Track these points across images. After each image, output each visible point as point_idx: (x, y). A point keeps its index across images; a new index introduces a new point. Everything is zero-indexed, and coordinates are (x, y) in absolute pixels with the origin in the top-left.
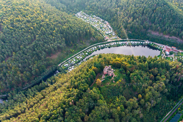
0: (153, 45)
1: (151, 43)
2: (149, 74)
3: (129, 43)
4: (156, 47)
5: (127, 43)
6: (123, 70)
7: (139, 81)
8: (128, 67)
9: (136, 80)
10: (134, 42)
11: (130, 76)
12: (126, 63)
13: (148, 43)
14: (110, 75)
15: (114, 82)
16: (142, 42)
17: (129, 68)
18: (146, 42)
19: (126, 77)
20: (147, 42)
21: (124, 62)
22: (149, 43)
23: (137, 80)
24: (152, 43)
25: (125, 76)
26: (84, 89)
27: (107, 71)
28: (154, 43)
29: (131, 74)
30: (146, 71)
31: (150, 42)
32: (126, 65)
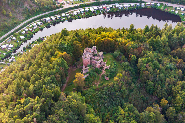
0: (162, 8)
1: (158, 4)
2: (172, 58)
3: (111, 8)
4: (169, 10)
5: (108, 7)
6: (120, 56)
7: (158, 71)
8: (131, 47)
9: (152, 71)
10: (121, 6)
11: (138, 65)
12: (124, 41)
13: (151, 5)
14: (98, 66)
15: (107, 78)
16: (138, 4)
17: (133, 48)
18: (147, 3)
19: (130, 67)
20: (149, 3)
21: (119, 39)
22: (155, 5)
23: (154, 70)
24: (160, 4)
25: (127, 66)
26: (53, 95)
27: (91, 59)
28: (165, 3)
29: (140, 60)
30: (166, 54)
31: (156, 2)
32: (125, 43)
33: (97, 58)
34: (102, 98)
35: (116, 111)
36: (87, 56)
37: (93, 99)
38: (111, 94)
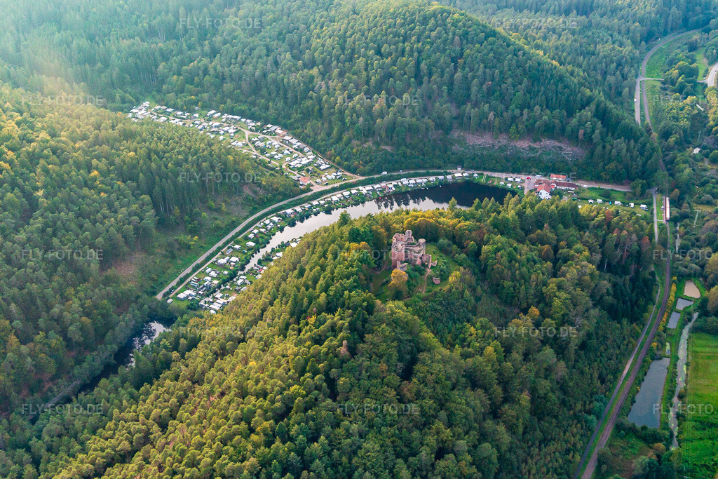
0: (483, 181)
1: (476, 175)
3: (395, 186)
4: (495, 184)
5: (390, 186)
7: (517, 265)
8: (466, 230)
9: (507, 264)
10: (412, 182)
11: (483, 256)
12: (451, 222)
13: (463, 177)
14: (418, 262)
15: (437, 281)
16: (441, 177)
17: (470, 231)
18: (456, 175)
19: (469, 261)
20: (460, 175)
21: (442, 219)
22: (470, 177)
23: (510, 262)
24: (479, 174)
25: (464, 259)
26: (365, 304)
27: (406, 250)
28: (486, 173)
29: (485, 248)
30: (521, 241)
31: (471, 172)
32: (454, 226)
33: (417, 249)
34: (436, 310)
35: (461, 330)
36: (399, 246)
37: (422, 313)
38: (449, 304)
